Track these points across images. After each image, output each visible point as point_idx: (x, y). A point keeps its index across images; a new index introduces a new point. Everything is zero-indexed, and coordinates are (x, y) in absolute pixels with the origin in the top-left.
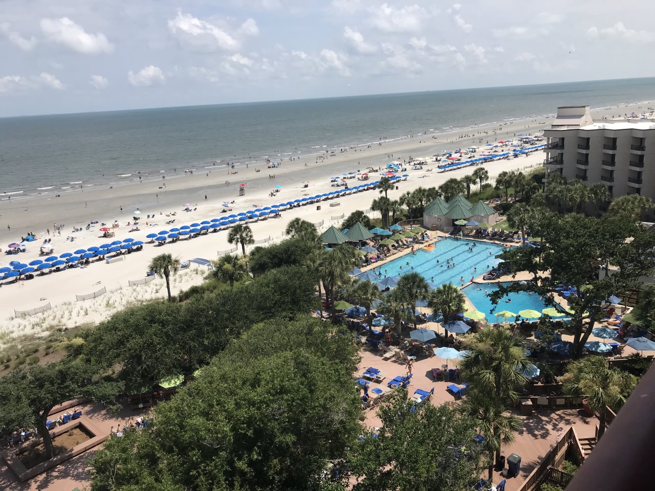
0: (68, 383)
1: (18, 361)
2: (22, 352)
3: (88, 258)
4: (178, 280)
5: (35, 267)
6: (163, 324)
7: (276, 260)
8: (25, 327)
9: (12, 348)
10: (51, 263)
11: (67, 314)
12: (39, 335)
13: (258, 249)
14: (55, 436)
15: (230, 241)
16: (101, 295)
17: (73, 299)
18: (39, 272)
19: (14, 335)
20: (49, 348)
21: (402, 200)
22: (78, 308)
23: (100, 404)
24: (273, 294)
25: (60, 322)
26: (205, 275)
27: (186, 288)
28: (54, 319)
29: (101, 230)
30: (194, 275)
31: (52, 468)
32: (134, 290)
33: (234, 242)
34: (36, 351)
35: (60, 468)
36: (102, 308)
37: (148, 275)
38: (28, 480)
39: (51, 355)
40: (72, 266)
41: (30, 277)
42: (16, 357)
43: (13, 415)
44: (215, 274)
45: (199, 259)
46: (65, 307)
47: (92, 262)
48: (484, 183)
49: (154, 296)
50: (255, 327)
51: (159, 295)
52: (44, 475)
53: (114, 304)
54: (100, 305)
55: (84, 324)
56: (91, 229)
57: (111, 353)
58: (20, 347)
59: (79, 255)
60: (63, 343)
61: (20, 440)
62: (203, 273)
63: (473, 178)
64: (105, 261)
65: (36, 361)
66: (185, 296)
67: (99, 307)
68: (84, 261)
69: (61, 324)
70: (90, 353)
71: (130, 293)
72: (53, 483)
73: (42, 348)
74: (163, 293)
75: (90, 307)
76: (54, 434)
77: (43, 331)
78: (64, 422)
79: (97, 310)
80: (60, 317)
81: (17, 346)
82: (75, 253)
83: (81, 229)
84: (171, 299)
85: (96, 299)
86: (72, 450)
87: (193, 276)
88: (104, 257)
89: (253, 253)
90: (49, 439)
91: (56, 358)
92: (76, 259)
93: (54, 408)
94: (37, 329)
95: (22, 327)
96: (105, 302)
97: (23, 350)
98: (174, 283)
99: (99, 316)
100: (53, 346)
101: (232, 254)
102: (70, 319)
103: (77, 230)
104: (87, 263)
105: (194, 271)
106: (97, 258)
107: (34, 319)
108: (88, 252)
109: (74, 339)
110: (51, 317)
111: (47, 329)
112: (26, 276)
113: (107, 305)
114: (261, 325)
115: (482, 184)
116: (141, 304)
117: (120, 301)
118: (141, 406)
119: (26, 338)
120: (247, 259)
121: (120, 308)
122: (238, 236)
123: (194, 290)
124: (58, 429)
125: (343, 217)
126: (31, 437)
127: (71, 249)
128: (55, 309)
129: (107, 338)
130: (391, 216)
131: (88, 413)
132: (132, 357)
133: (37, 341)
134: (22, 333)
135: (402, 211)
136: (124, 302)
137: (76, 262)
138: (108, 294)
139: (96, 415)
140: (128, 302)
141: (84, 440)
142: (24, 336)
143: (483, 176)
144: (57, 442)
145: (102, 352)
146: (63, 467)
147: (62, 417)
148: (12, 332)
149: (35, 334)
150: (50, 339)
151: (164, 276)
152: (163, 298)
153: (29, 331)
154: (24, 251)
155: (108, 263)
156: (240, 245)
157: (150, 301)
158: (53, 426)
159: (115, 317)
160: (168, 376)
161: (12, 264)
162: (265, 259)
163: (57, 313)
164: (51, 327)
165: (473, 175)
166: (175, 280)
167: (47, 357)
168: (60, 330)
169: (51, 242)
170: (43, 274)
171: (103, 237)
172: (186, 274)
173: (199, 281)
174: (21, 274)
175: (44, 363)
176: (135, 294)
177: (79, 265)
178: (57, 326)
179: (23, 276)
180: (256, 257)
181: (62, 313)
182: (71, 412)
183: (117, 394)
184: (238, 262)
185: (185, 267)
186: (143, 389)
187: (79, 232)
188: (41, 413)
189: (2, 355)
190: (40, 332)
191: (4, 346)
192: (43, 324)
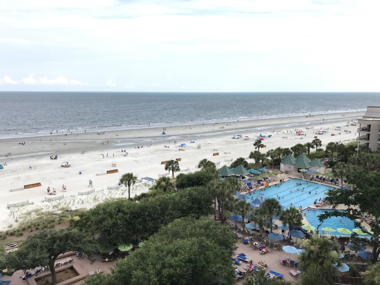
0: (69, 241)
1: (43, 226)
2: (46, 221)
4: (135, 188)
6: (125, 213)
7: (191, 182)
8: (49, 207)
9: (40, 218)
11: (72, 203)
12: (56, 213)
13: (181, 175)
15: (166, 169)
16: (92, 193)
17: (76, 194)
19: (43, 211)
20: (61, 220)
21: (268, 154)
22: (78, 199)
24: (188, 202)
25: (68, 206)
26: (150, 187)
27: (139, 194)
28: (65, 204)
32: (110, 192)
33: (168, 170)
34: (54, 221)
36: (91, 201)
37: (119, 185)
39: (61, 225)
42: (42, 223)
43: (37, 257)
44: (156, 188)
45: (147, 177)
46: (71, 198)
48: (319, 148)
49: (121, 196)
50: (176, 220)
51: (124, 196)
53: (98, 199)
55: (81, 209)
57: (94, 227)
60: (68, 218)
62: (149, 186)
63: (312, 144)
65: (53, 227)
66: (138, 198)
67: (90, 200)
69: (68, 207)
70: (83, 225)
71: (108, 194)
73: (57, 220)
74: (126, 196)
75: (85, 199)
76: (58, 270)
77: (59, 210)
80: (68, 203)
81: (44, 217)
84: (130, 199)
85: (89, 195)
87: (143, 187)
89: (178, 177)
90: (55, 273)
91: (64, 227)
93: (60, 255)
94: (56, 209)
95: (48, 207)
96: (94, 198)
98: (132, 190)
99: (89, 205)
100: (63, 219)
101: (166, 177)
102: (74, 205)
105: (144, 184)
107: (54, 203)
109: (75, 217)
111: (61, 210)
113: (94, 199)
114: (180, 220)
115: (317, 148)
116: (113, 200)
117: (102, 198)
118: (107, 260)
119: (49, 214)
120: (175, 180)
121: (101, 201)
122: (171, 167)
123: (144, 195)
125: (232, 160)
128: (66, 199)
129: (93, 218)
130: (261, 162)
132: (105, 231)
133: (54, 216)
134: (47, 210)
135: (267, 160)
136: (104, 198)
138: (96, 193)
140: (106, 199)
141: (73, 277)
142: (48, 212)
143: (318, 144)
145: (89, 226)
148: (42, 209)
149: (54, 211)
150: (61, 215)
151: (127, 185)
152: (126, 198)
153: (51, 210)
155: (97, 175)
156: (171, 171)
157: (118, 199)
159: (98, 207)
162: (185, 181)
163: (67, 201)
164: (63, 209)
165: (312, 142)
166: (133, 188)
167: (59, 225)
168: (67, 211)
172: (139, 186)
173: (146, 190)
175: (57, 228)
176: (110, 194)
178: (66, 208)
180: (180, 179)
181: (69, 201)
184: (170, 181)
188: (52, 257)
189: (35, 222)
190: (57, 210)
191: (36, 217)
192: (59, 207)
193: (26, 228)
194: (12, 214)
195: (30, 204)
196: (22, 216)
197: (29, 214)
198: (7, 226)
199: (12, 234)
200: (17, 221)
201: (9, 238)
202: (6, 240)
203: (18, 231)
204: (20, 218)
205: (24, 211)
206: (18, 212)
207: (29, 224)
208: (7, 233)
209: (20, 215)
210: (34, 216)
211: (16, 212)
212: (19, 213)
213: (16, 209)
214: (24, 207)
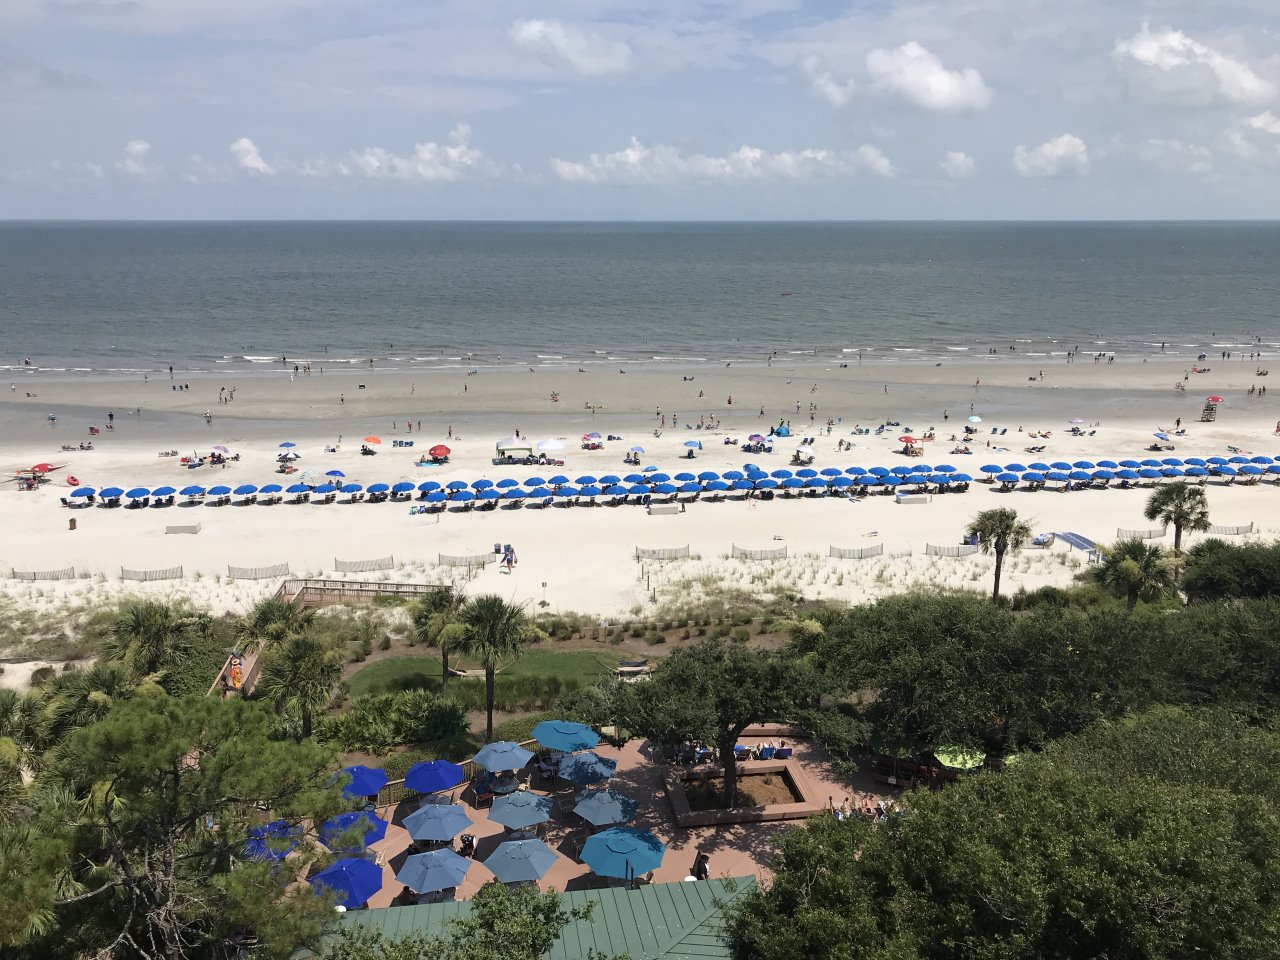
0: (781, 692)
1: (718, 629)
2: (727, 617)
3: (866, 486)
4: (1021, 566)
5: (779, 481)
6: (969, 641)
8: (742, 575)
9: (715, 604)
10: (804, 480)
11: (807, 576)
12: (759, 597)
13: (1214, 546)
14: (744, 774)
15: (1152, 513)
16: (872, 556)
17: (824, 552)
18: (782, 492)
19: (724, 585)
20: (768, 622)
22: (828, 568)
23: (824, 750)
25: (794, 584)
26: (1079, 571)
27: (1033, 586)
28: (786, 577)
29: (900, 439)
30: (1056, 565)
31: (724, 825)
32: (933, 564)
33: (1159, 519)
34: (748, 621)
35: (739, 831)
36: (869, 582)
37: (966, 543)
38: (688, 828)
39: (768, 637)
40: (836, 494)
41: (768, 496)
42: (717, 621)
43: (689, 714)
44: (1098, 575)
45: (1073, 535)
46: (808, 562)
47: (873, 494)
49: (967, 585)
51: (976, 586)
52: (712, 831)
53: (891, 579)
54: (867, 574)
55: (831, 600)
56: (885, 434)
57: (862, 664)
58: (727, 607)
59: (852, 477)
60: (789, 621)
61: (692, 758)
62: (1075, 566)
64: (894, 498)
65: (744, 638)
66: (1025, 601)
67: (864, 577)
68: (859, 488)
69: (796, 589)
70: (828, 654)
71: (924, 568)
72: (722, 850)
73: (758, 619)
74: (986, 585)
75: (849, 573)
76: (743, 769)
77: (766, 592)
78: (762, 755)
79: (860, 582)
80: (797, 575)
81: (723, 604)
82: (847, 471)
83: (867, 431)
84: (998, 600)
85: (863, 561)
86: (763, 808)
87: (1052, 567)
88: (894, 489)
89: (1198, 551)
90: (734, 776)
91: (769, 644)
92: (845, 481)
94: (758, 586)
95: (737, 575)
96: (876, 572)
97: (730, 613)
98: (1011, 569)
99: (859, 593)
100: (775, 622)
101: (1147, 542)
102: (811, 583)
103: (861, 432)
104: (863, 493)
105: (1058, 556)
106: (882, 488)
107: (758, 568)
108: (869, 475)
109: (807, 621)
110: (784, 572)
111: (772, 591)
112: (763, 493)
113: (878, 577)
116: (939, 593)
117: (903, 578)
118: (892, 780)
119: (739, 596)
120: (1180, 561)
121: (899, 589)
123: (1049, 595)
124: (750, 764)
126: (709, 761)
127: (843, 463)
128: (793, 561)
129: (863, 636)
131: (801, 757)
132: (896, 685)
133: (752, 606)
134: (735, 585)
136: (910, 581)
137: (845, 488)
138: (884, 559)
139: (813, 765)
140: (916, 583)
141: (785, 801)
142: (738, 590)
144: (744, 785)
145: (847, 658)
146: (743, 832)
147: (761, 747)
148: (722, 579)
149: (753, 592)
150: (772, 608)
151: (993, 549)
152: (984, 594)
153: (745, 585)
154: (769, 450)
155: (898, 502)
156: (1172, 527)
157: (956, 592)
158: (744, 755)
159: (884, 605)
160: (955, 745)
161: (747, 467)
162: (1224, 571)
163: (793, 568)
164: (779, 590)
166: (1015, 565)
167: (762, 637)
168: (791, 598)
169: (813, 444)
170: (787, 496)
171: (902, 453)
172: (1040, 559)
173: (1062, 580)
174: (755, 489)
175: (754, 645)
176: (933, 571)
177: (849, 494)
178: (789, 590)
179: (757, 492)
180: (1205, 561)
181: (801, 570)
182: (776, 743)
183: (855, 743)
184: (1158, 562)
185: (1041, 544)
186: (902, 751)
187: (863, 436)
188: (731, 726)
189: (699, 612)
190: (761, 591)
191: (705, 598)
192: (768, 580)
193: (675, 624)
194: (645, 578)
195: (693, 558)
196: (668, 588)
197: (687, 585)
198: (630, 609)
199: (637, 635)
200: (653, 600)
201: (628, 642)
202: (621, 646)
203: (654, 628)
204: (663, 593)
205: (676, 577)
206: (659, 574)
207: (683, 615)
208: (626, 627)
209: (664, 585)
210: (697, 595)
211: (656, 573)
212: (662, 578)
213: (656, 566)
214: (675, 564)
